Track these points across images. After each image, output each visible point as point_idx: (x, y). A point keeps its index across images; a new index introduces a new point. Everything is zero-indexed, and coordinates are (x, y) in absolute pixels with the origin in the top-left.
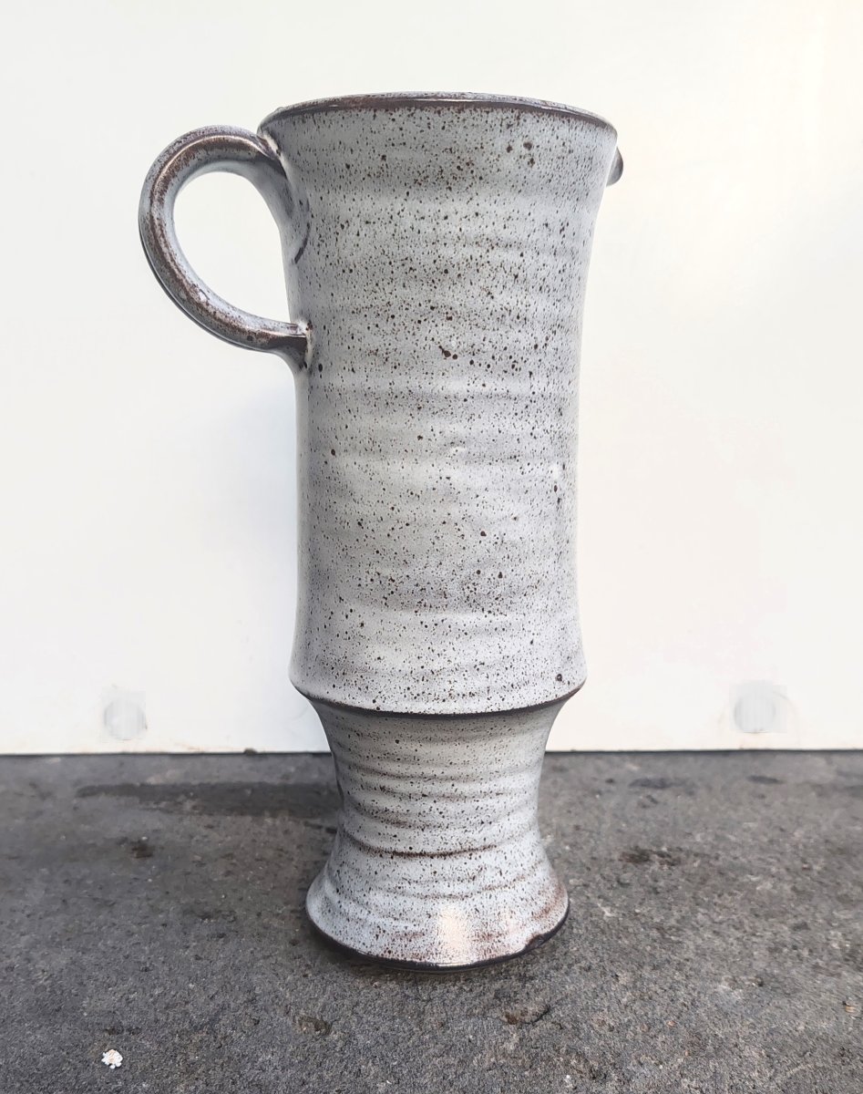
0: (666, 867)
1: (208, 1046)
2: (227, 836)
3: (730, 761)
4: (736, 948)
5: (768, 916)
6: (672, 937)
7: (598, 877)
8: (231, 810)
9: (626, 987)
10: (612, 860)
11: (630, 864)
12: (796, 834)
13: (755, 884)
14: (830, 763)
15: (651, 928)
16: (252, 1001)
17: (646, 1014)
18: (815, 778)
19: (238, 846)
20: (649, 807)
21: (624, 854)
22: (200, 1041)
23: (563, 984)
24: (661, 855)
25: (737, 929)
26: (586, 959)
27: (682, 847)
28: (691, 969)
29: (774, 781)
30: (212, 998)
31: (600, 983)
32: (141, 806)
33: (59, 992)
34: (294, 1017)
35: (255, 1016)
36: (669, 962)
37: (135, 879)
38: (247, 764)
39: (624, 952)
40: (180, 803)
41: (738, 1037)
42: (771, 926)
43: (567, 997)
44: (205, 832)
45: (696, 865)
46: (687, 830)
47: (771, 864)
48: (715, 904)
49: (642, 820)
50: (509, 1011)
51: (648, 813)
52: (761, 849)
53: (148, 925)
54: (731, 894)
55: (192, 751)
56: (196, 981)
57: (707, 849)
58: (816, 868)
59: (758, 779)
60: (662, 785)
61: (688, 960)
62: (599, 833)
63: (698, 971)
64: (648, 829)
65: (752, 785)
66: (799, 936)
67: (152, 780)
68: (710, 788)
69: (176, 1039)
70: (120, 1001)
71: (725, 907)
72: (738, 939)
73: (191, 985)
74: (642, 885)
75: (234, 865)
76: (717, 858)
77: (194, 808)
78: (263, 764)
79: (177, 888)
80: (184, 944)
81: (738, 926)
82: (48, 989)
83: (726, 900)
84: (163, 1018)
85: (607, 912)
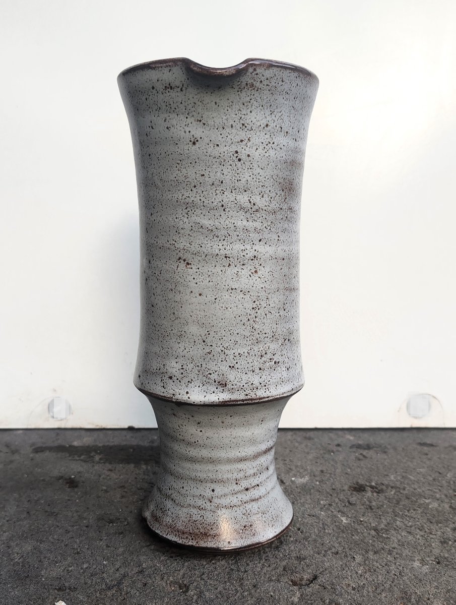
0: (375, 494)
1: (117, 599)
2: (120, 476)
3: (405, 434)
4: (422, 542)
5: (438, 522)
6: (384, 535)
7: (337, 500)
8: (122, 461)
9: (360, 564)
10: (344, 490)
11: (354, 492)
12: (448, 475)
13: (428, 504)
15: (370, 530)
16: (141, 572)
17: (374, 580)
19: (128, 481)
20: (362, 460)
21: (350, 487)
22: (112, 596)
23: (323, 562)
24: (372, 487)
25: (421, 530)
26: (335, 548)
27: (383, 482)
28: (396, 554)
29: (432, 445)
30: (118, 570)
31: (345, 562)
32: (70, 458)
33: (27, 566)
34: (167, 581)
35: (144, 581)
36: (383, 549)
37: (69, 500)
38: (130, 434)
39: (356, 544)
40: (92, 457)
41: (429, 594)
42: (440, 528)
43: (326, 569)
44: (107, 473)
45: (392, 493)
46: (386, 473)
47: (436, 492)
48: (406, 516)
49: (359, 467)
50: (293, 578)
51: (362, 463)
52: (429, 484)
53: (78, 527)
54: (414, 510)
55: (98, 427)
56: (108, 559)
57: (398, 484)
59: (421, 444)
60: (368, 447)
61: (394, 548)
62: (335, 475)
63: (401, 555)
64: (363, 472)
65: (419, 447)
67: (76, 444)
68: (395, 449)
69: (98, 595)
70: (63, 571)
71: (412, 517)
72: (422, 536)
73: (105, 562)
74: (363, 505)
75: (126, 492)
76: (404, 489)
77: (100, 459)
78: (139, 434)
79: (94, 505)
80: (100, 538)
81: (421, 529)
82: (21, 564)
83: (412, 512)
84: (90, 582)
85: (344, 520)
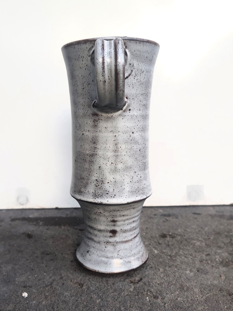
0: (171, 239)
1: (50, 291)
2: (52, 232)
3: (187, 209)
4: (191, 261)
5: (199, 252)
6: (174, 258)
7: (153, 242)
8: (52, 225)
9: (162, 272)
10: (156, 237)
11: (161, 238)
12: (206, 229)
13: (195, 243)
14: (214, 209)
15: (168, 256)
16: (62, 278)
17: (168, 280)
18: (210, 213)
19: (55, 234)
20: (166, 222)
21: (160, 235)
22: (48, 289)
23: (145, 272)
24: (170, 235)
25: (191, 256)
26: (151, 265)
27: (175, 233)
28: (179, 267)
29: (199, 214)
30: (51, 277)
31: (155, 271)
32: (28, 224)
33: (9, 276)
34: (73, 282)
35: (63, 282)
36: (173, 265)
37: (28, 244)
38: (56, 211)
39: (161, 263)
40: (39, 223)
41: (192, 286)
42: (200, 255)
43: (146, 275)
44: (46, 231)
45: (179, 238)
46: (176, 228)
47: (199, 237)
48: (185, 249)
49: (164, 225)
50: (131, 280)
51: (166, 224)
52: (196, 233)
53: (32, 257)
54: (189, 246)
55: (41, 208)
56: (46, 272)
57: (182, 233)
58: (212, 238)
59: (195, 214)
60: (169, 215)
61: (178, 265)
62: (152, 229)
63: (181, 268)
64: (166, 228)
65: (193, 215)
66: (208, 257)
67: (31, 216)
68: (182, 216)
69: (42, 289)
70: (26, 278)
71: (187, 250)
72: (191, 258)
73: (45, 274)
74: (165, 244)
75: (55, 240)
76: (185, 236)
77: (43, 224)
78: (61, 211)
79: (40, 247)
80: (42, 262)
81: (191, 255)
82: (6, 276)
83: (188, 247)
84: (38, 283)
85: (156, 252)
